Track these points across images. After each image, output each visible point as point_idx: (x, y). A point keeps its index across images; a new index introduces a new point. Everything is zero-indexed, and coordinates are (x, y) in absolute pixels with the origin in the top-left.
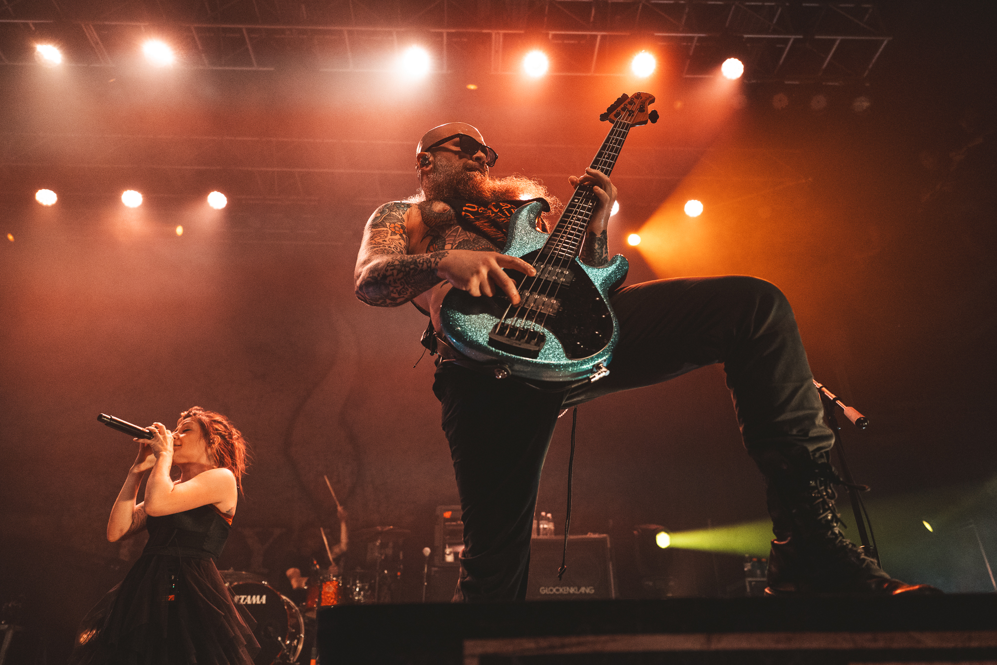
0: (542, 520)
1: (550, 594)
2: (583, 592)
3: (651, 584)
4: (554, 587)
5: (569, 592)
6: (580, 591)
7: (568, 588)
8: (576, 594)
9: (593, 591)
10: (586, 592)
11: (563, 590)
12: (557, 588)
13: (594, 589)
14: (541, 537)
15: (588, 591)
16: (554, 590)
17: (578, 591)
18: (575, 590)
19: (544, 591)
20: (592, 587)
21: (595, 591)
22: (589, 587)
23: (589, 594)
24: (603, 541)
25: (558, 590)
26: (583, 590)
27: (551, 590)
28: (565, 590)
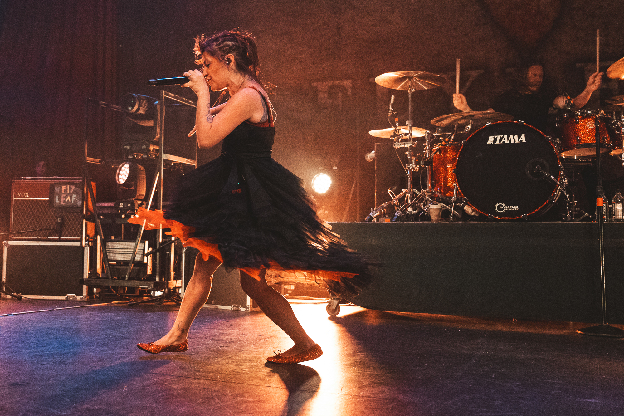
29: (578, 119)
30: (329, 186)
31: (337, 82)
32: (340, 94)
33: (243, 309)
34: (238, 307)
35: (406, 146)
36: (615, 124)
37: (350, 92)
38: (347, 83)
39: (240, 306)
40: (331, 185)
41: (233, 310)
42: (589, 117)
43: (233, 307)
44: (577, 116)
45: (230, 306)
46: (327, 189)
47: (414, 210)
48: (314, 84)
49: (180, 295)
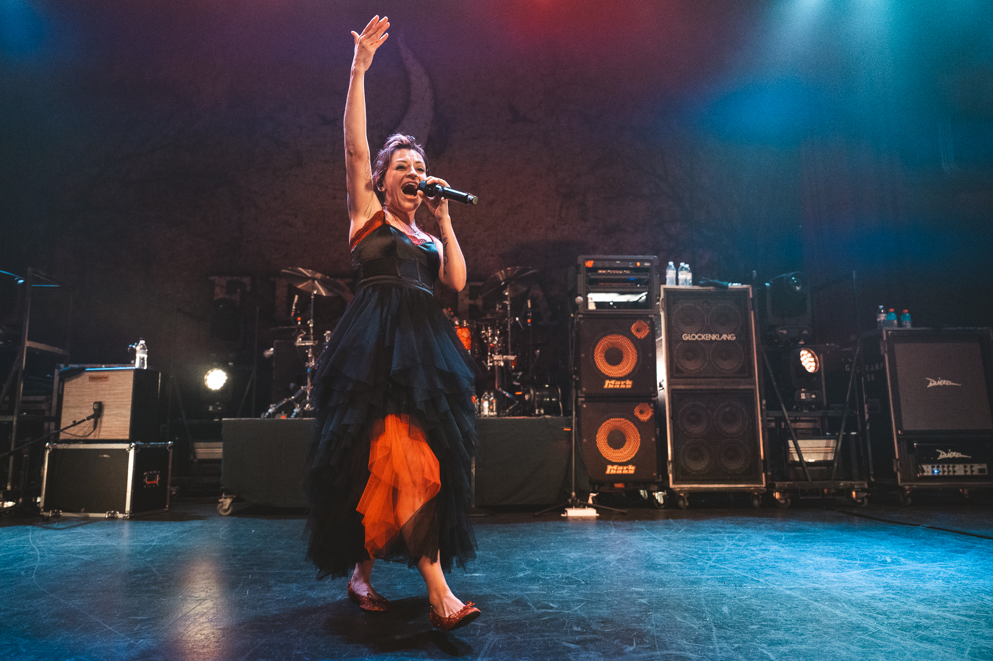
0: (681, 270)
1: (692, 341)
2: (725, 339)
3: (785, 332)
4: (696, 334)
5: (711, 339)
6: (722, 338)
7: (710, 335)
8: (718, 341)
9: (735, 338)
10: (727, 339)
11: (705, 337)
12: (699, 335)
13: (735, 336)
14: (681, 286)
15: (729, 338)
16: (697, 337)
17: (720, 338)
18: (717, 337)
19: (687, 338)
20: (734, 335)
21: (736, 338)
22: (730, 334)
23: (730, 341)
24: (745, 291)
25: (700, 337)
26: (724, 337)
27: (694, 337)
28: (707, 337)
29: (457, 329)
30: (224, 382)
31: (235, 278)
32: (239, 290)
33: (120, 516)
34: (115, 513)
35: (307, 344)
36: (484, 334)
37: (248, 289)
38: (247, 280)
39: (118, 512)
40: (226, 380)
41: (108, 517)
42: (465, 327)
43: (108, 514)
44: (456, 325)
45: (105, 513)
46: (222, 385)
47: (311, 407)
48: (212, 278)
49: (38, 505)
